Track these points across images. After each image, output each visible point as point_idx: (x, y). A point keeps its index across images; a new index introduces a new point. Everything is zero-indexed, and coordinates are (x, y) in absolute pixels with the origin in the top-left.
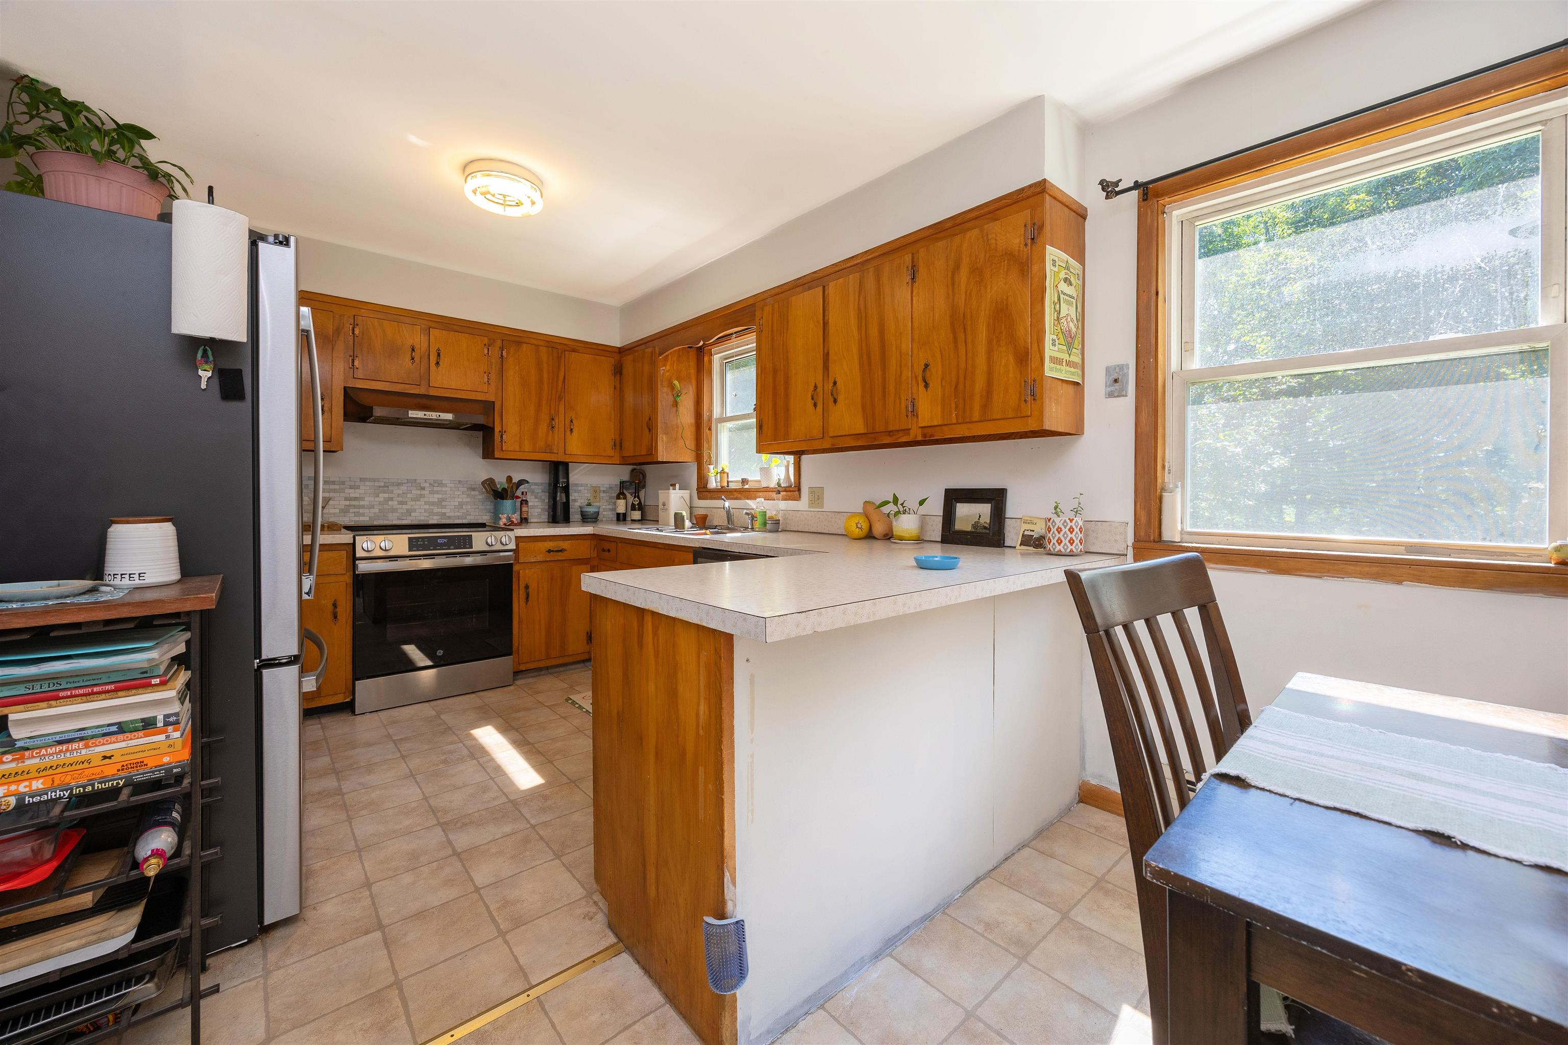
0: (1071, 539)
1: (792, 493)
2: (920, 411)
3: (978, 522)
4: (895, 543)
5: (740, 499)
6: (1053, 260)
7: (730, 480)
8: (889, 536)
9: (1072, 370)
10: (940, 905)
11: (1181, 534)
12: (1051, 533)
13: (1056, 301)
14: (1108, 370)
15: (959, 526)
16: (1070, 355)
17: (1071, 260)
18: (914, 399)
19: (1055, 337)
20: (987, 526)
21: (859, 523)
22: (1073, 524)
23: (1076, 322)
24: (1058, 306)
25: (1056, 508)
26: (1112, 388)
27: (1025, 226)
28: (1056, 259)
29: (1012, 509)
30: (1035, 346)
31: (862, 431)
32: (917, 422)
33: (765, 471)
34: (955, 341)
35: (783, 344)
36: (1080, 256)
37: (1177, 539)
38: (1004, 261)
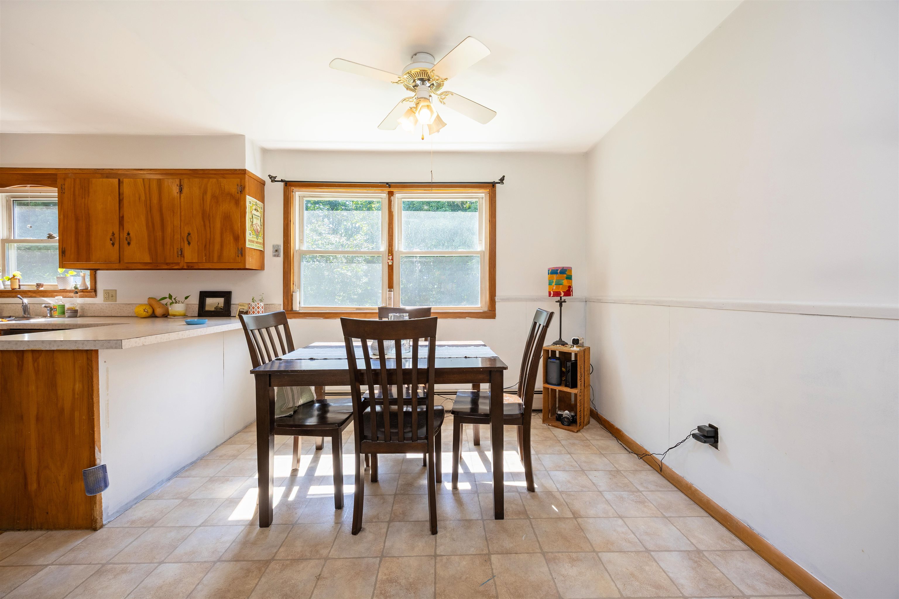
0: (258, 311)
1: (88, 293)
2: (185, 254)
3: (217, 306)
4: (170, 318)
5: (35, 297)
6: (250, 202)
7: (21, 284)
8: (166, 315)
9: (259, 245)
10: (199, 457)
11: (299, 308)
12: (250, 309)
13: (251, 217)
14: (273, 246)
15: (207, 308)
16: (257, 239)
17: (258, 202)
18: (182, 249)
19: (251, 232)
20: (222, 308)
21: (145, 309)
22: (259, 305)
23: (260, 226)
24: (252, 220)
25: (253, 299)
26: (275, 253)
27: (237, 185)
28: (250, 201)
29: (235, 300)
30: (242, 234)
31: (149, 262)
32: (184, 260)
33: (63, 279)
34: (205, 226)
35: (85, 205)
36: (262, 200)
37: (298, 309)
38: (228, 197)
